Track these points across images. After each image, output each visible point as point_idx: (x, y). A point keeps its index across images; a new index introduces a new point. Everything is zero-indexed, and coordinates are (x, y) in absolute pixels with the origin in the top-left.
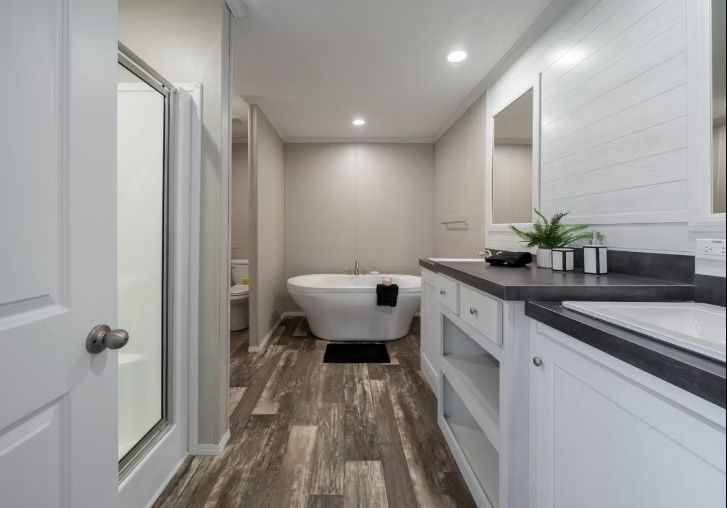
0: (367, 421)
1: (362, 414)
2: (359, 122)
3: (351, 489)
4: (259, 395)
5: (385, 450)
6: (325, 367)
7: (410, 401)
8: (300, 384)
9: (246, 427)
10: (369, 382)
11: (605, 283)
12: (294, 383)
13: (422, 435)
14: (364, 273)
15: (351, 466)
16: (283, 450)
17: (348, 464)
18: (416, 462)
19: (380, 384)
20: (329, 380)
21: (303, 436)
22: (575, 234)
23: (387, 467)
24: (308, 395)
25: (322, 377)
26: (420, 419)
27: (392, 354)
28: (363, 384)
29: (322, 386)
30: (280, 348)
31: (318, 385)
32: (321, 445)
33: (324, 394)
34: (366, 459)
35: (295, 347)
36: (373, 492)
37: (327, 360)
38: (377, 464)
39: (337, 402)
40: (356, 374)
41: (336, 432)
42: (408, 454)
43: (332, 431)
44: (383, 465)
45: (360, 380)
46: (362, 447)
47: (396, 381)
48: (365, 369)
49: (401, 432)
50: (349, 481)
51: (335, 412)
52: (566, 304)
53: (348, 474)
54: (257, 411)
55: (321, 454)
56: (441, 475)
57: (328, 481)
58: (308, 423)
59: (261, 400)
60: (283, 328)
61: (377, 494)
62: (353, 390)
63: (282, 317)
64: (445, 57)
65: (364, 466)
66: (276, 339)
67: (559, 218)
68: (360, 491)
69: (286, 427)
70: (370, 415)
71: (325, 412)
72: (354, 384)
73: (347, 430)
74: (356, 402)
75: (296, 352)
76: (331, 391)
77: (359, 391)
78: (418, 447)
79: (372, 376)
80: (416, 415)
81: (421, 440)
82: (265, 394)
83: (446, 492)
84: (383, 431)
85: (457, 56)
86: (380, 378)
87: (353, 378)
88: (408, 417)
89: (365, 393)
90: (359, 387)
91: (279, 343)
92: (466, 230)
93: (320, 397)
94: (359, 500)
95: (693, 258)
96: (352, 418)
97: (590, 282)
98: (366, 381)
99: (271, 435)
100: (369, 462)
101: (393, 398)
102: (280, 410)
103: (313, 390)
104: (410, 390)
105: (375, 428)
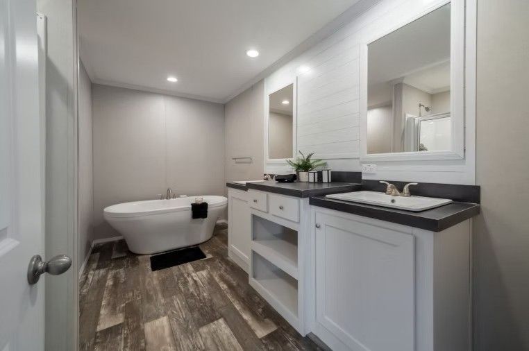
0: (204, 299)
1: (199, 295)
2: (172, 79)
3: (209, 342)
4: (98, 314)
5: (223, 311)
6: (155, 274)
7: (228, 277)
8: (136, 292)
9: (95, 343)
10: (195, 275)
11: (331, 186)
12: (131, 294)
13: (242, 294)
14: (174, 197)
15: (204, 330)
16: (143, 344)
17: (201, 330)
18: (244, 309)
19: (204, 273)
20: (163, 282)
21: (157, 327)
22: (316, 164)
23: (227, 320)
24: (149, 298)
25: (156, 282)
26: (238, 285)
27: (206, 252)
28: (192, 277)
29: (158, 288)
30: (102, 272)
31: (154, 289)
32: (175, 327)
33: (163, 292)
34: (212, 321)
35: (119, 267)
36: (225, 337)
37: (154, 269)
38: (221, 321)
39: (176, 294)
40: (184, 271)
41: (184, 314)
42: (238, 307)
43: (180, 314)
44: (225, 320)
45: (189, 274)
46: (207, 315)
47: (215, 268)
48: (189, 266)
49: (229, 296)
50: (206, 339)
51: (178, 302)
52: (327, 196)
53: (203, 335)
54: (101, 327)
55: (178, 332)
56: (260, 310)
57: (191, 346)
58: (157, 317)
59: (102, 317)
60: (98, 255)
61: (228, 337)
62: (186, 283)
63: (93, 246)
64: (245, 53)
65: (213, 326)
66: (94, 265)
67: (311, 155)
68: (216, 341)
69: (138, 327)
70: (205, 294)
71: (170, 305)
72: (185, 279)
73: (191, 310)
74: (191, 290)
75: (122, 270)
76: (168, 289)
77: (191, 282)
78: (242, 301)
79: (196, 269)
80: (235, 283)
81: (242, 296)
82: (103, 312)
83: (265, 318)
84: (218, 301)
85: (253, 53)
86: (203, 269)
87: (182, 275)
88: (230, 286)
89: (195, 282)
90: (189, 279)
91: (98, 268)
92: (250, 163)
93: (160, 296)
94: (217, 346)
95: (361, 173)
96: (193, 301)
97: (325, 186)
98: (193, 274)
99: (126, 339)
100: (215, 322)
101: (217, 279)
102: (126, 318)
103: (151, 293)
104: (226, 271)
105: (211, 300)
